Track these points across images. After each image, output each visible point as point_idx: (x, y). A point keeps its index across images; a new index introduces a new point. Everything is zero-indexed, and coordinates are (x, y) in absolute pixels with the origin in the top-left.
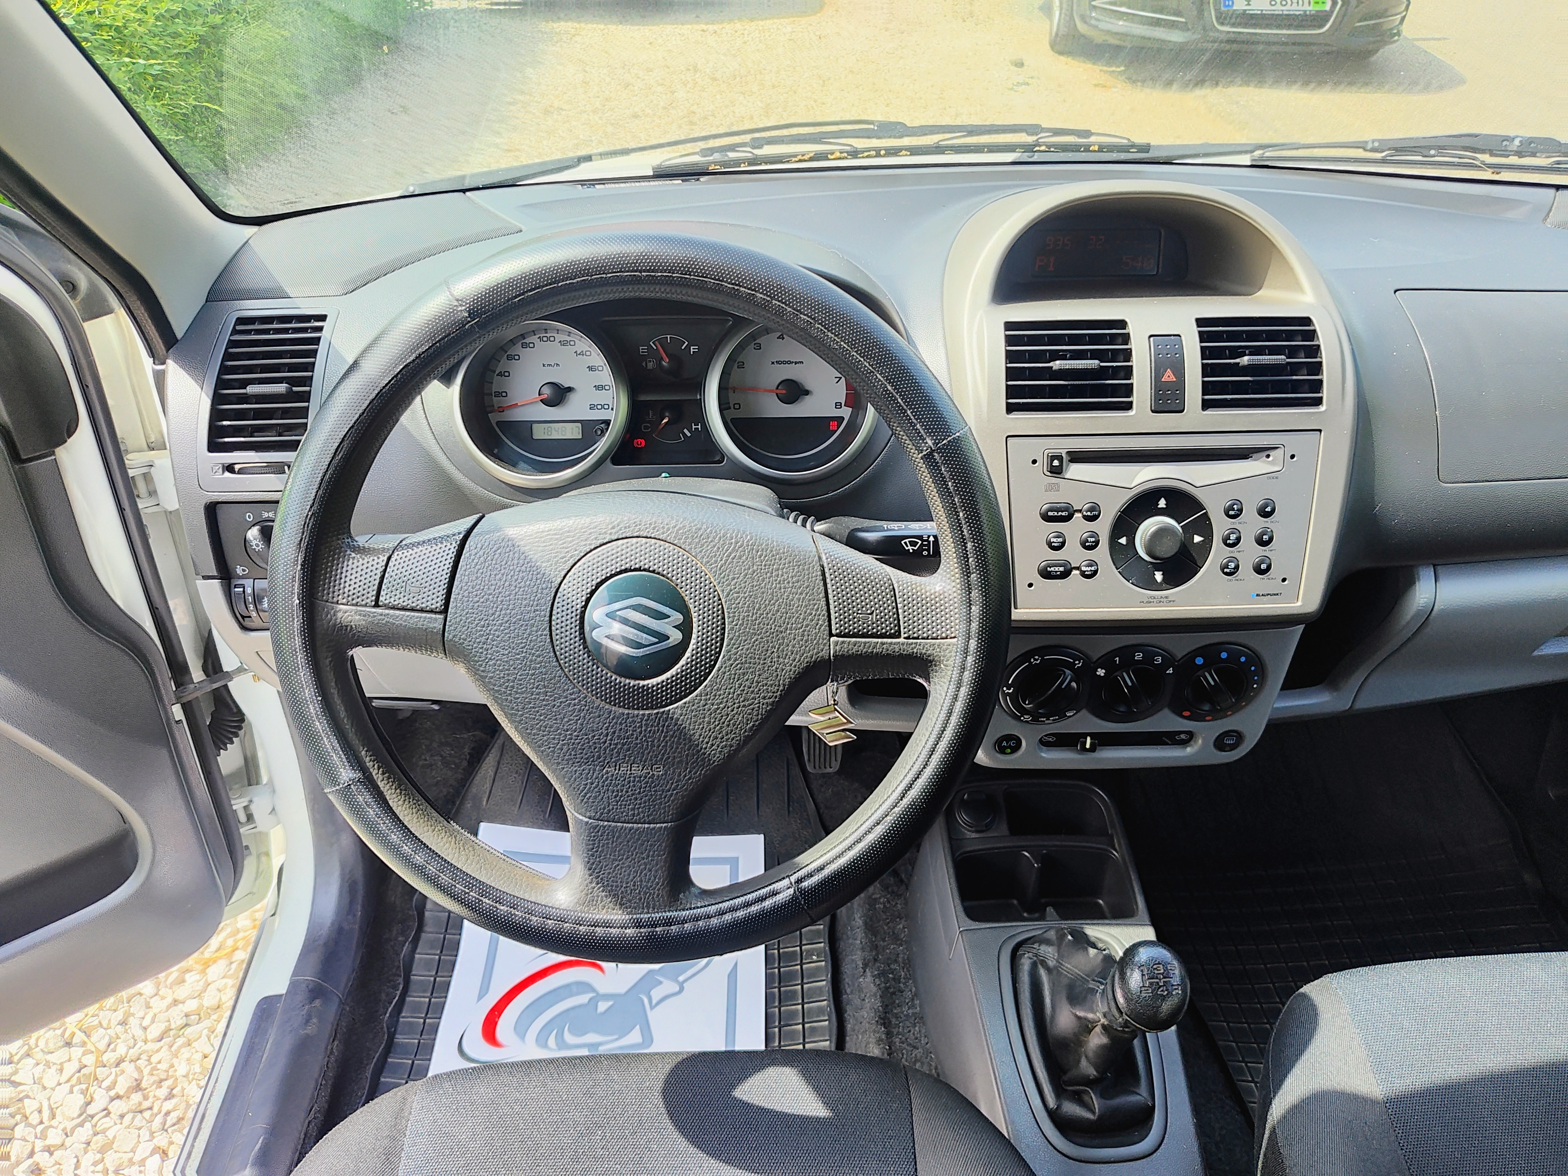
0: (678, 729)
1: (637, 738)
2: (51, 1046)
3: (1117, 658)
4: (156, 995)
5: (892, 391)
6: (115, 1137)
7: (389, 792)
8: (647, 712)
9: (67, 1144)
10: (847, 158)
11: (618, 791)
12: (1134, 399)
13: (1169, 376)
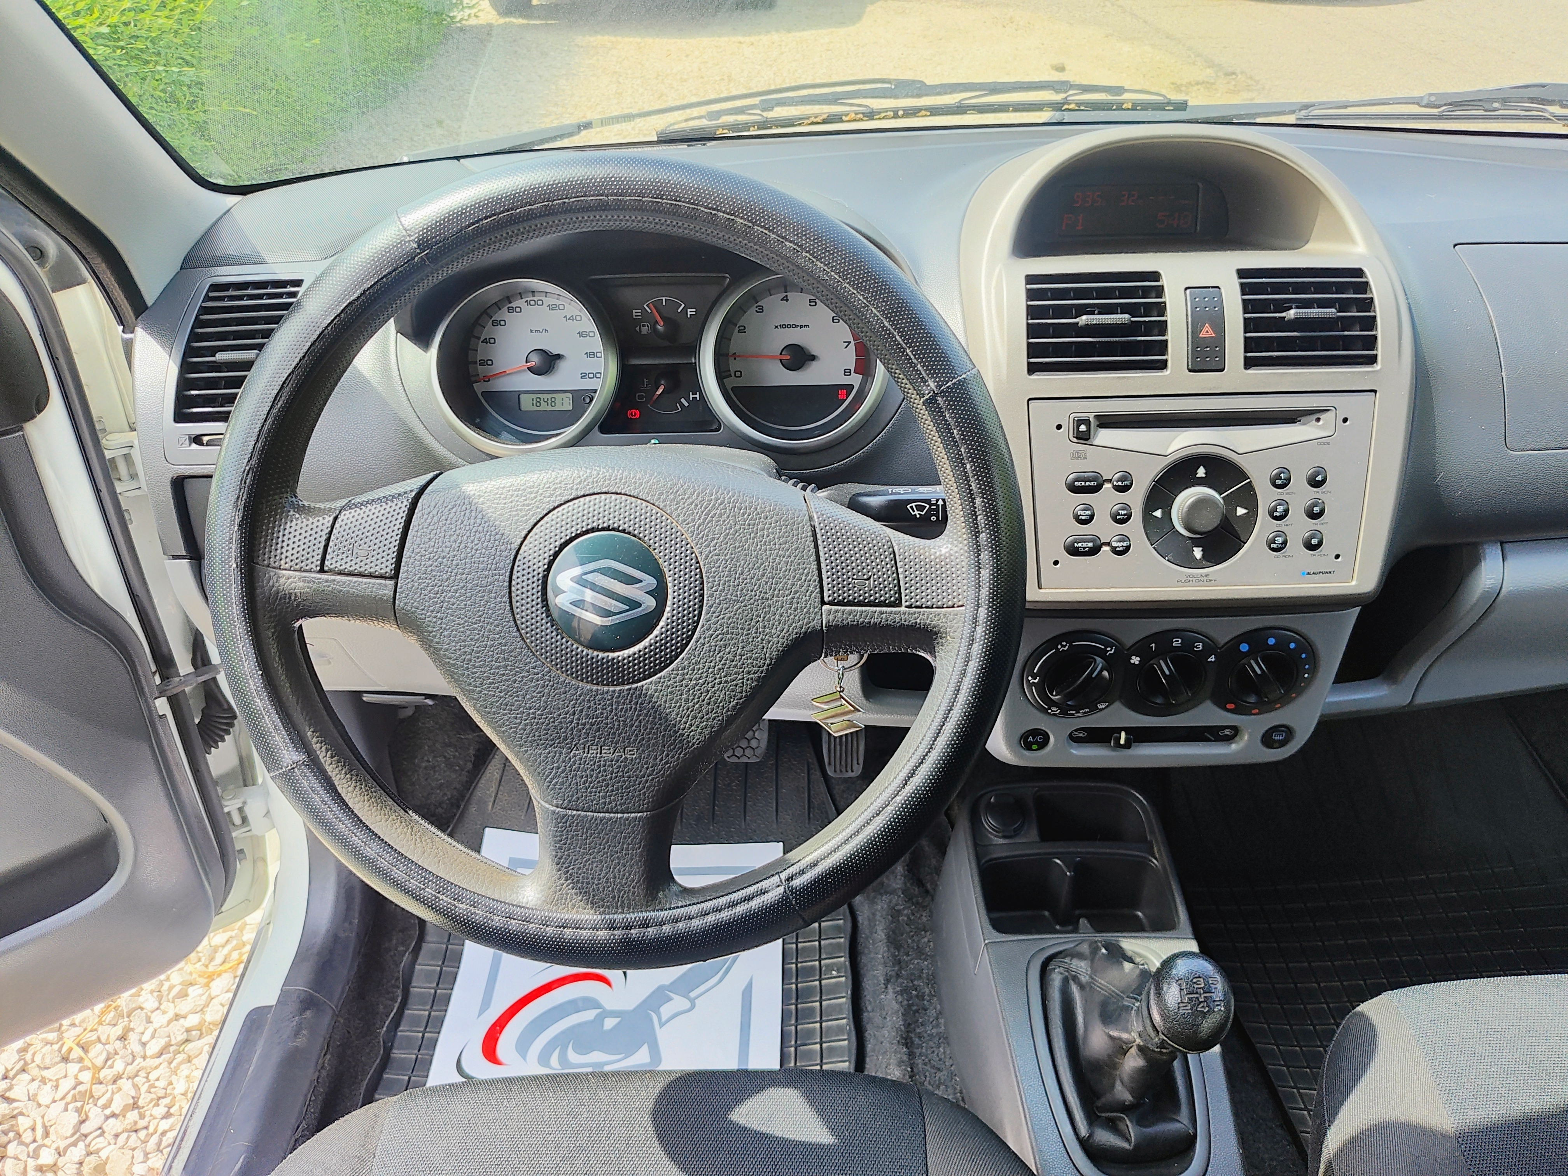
0: (653, 707)
1: (607, 718)
2: (48, 1062)
3: (1153, 645)
4: (157, 1009)
5: (889, 327)
6: (108, 1158)
7: (338, 777)
8: (618, 688)
9: (60, 1164)
10: (862, 120)
11: (587, 776)
12: (1169, 357)
13: (1207, 332)
